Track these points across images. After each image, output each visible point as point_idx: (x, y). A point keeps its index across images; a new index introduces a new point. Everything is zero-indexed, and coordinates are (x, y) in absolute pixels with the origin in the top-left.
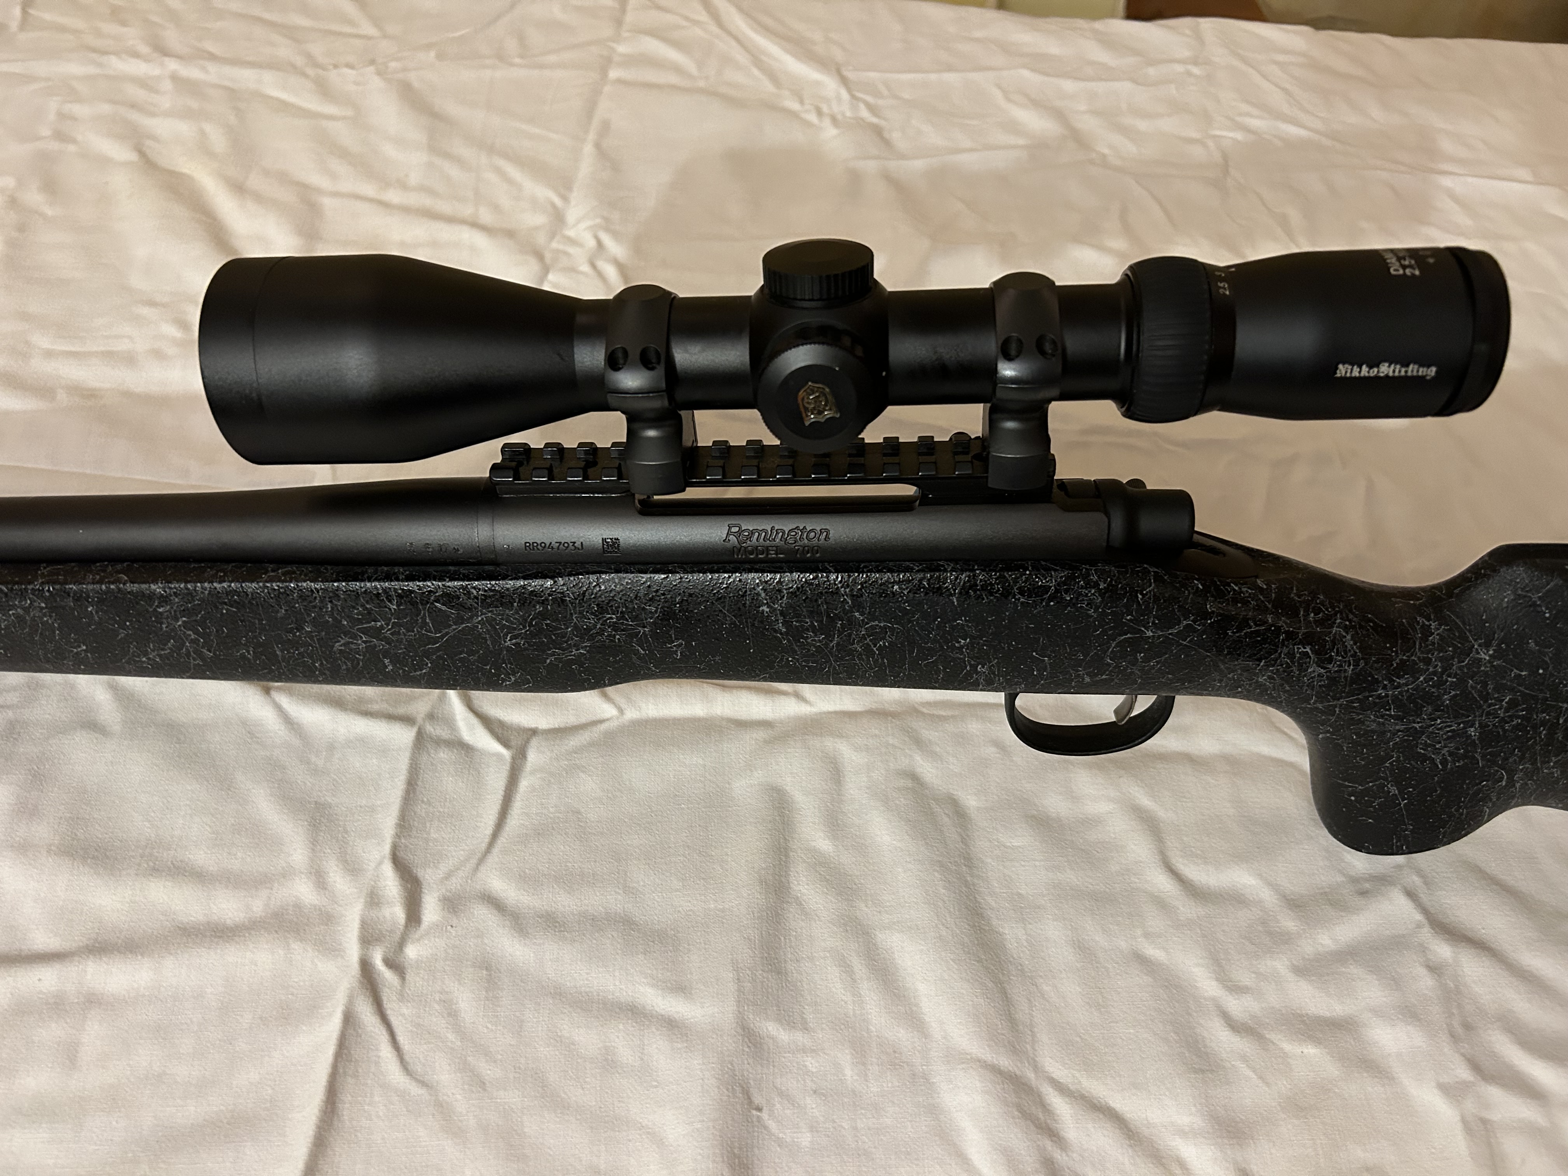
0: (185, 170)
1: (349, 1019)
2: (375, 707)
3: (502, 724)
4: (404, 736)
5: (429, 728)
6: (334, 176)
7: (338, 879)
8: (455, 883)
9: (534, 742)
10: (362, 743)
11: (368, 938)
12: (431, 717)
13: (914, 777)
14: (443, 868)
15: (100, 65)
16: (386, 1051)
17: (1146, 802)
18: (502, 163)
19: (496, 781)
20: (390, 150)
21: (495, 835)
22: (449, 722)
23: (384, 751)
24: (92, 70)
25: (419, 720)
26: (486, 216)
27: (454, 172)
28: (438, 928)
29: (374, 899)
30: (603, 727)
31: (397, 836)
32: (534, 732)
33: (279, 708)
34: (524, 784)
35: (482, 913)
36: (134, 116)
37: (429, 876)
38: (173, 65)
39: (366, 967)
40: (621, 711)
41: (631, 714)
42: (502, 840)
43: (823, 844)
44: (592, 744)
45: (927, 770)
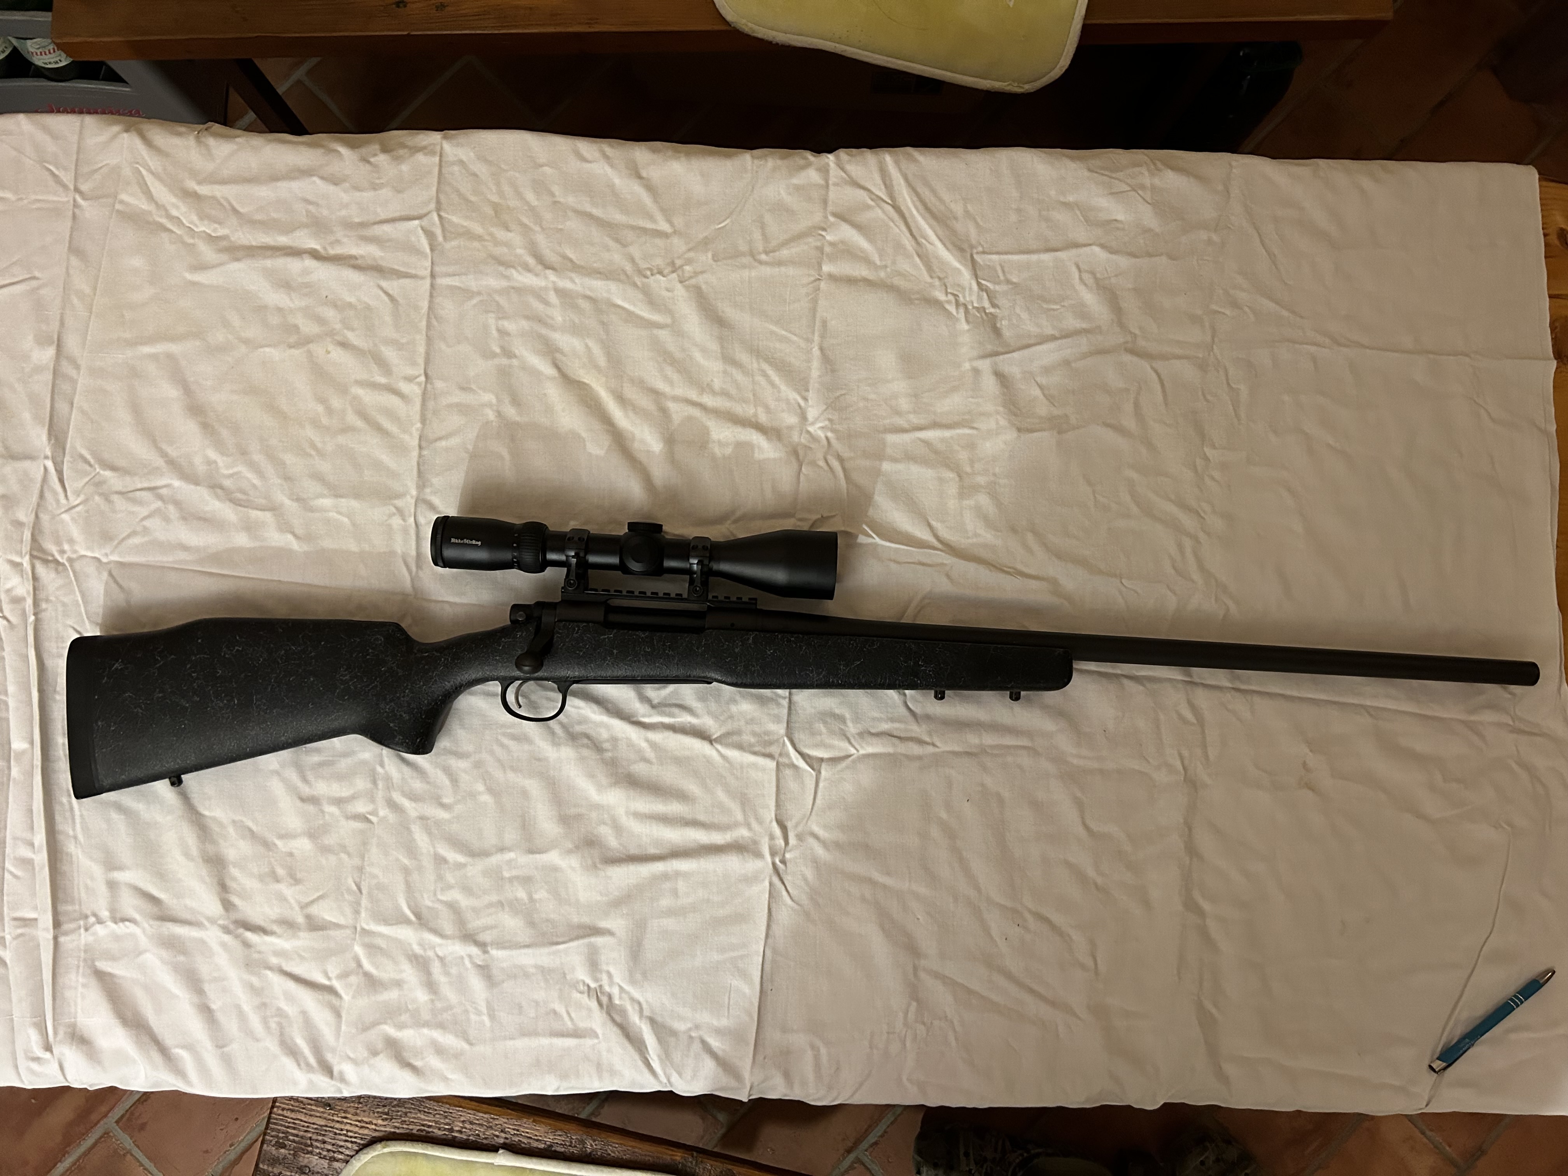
0: (585, 381)
1: (771, 884)
2: (757, 749)
3: (809, 756)
4: (772, 765)
5: (780, 760)
6: (671, 383)
7: (755, 825)
8: (800, 829)
9: (824, 765)
10: (754, 766)
11: (773, 854)
12: (781, 755)
13: (983, 785)
14: (794, 821)
15: (507, 278)
16: (784, 893)
17: (1079, 794)
18: (765, 366)
19: (810, 784)
20: (698, 356)
21: (812, 809)
22: (788, 755)
23: (764, 770)
24: (504, 283)
25: (777, 756)
26: (763, 418)
27: (739, 377)
28: (796, 847)
29: (772, 837)
30: (852, 757)
31: (776, 810)
32: (822, 760)
33: (717, 750)
34: (821, 785)
35: (811, 841)
36: (544, 331)
37: (789, 825)
38: (552, 276)
39: (774, 864)
40: (858, 751)
41: (862, 752)
42: (815, 808)
43: (944, 815)
44: (847, 767)
45: (988, 781)
